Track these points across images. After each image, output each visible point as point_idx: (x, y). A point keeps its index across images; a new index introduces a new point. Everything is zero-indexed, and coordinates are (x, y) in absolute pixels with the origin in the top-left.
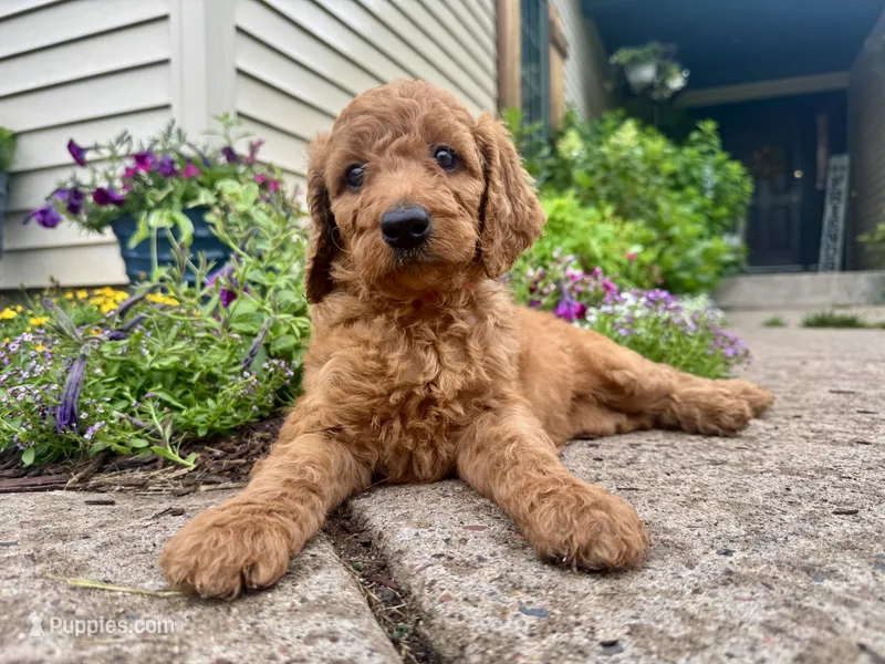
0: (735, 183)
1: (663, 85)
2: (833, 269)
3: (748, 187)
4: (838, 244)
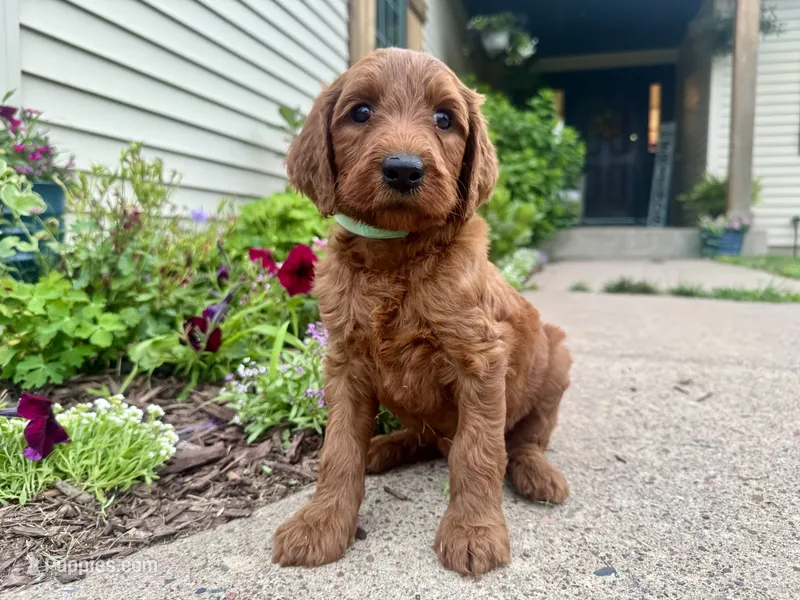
0: (569, 147)
1: (515, 52)
2: (658, 222)
3: (582, 150)
4: (664, 201)
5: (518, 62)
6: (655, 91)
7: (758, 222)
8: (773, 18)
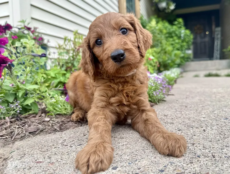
0: (188, 36)
1: (168, 8)
2: (217, 59)
3: (192, 37)
4: (219, 52)
5: (170, 11)
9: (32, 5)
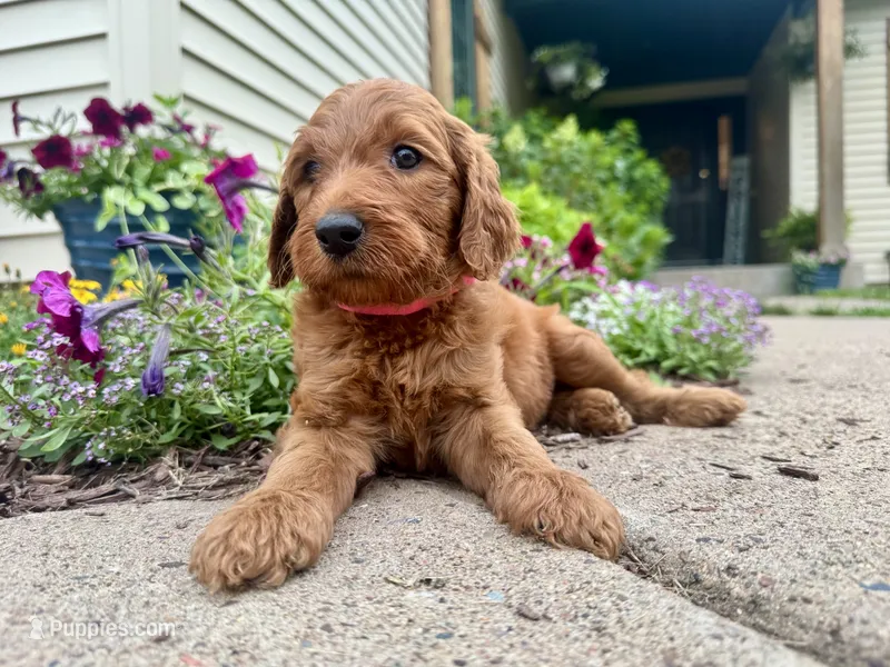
0: (652, 181)
1: (582, 84)
2: (735, 263)
3: (665, 184)
4: (741, 240)
5: (585, 94)
6: (724, 125)
7: (855, 258)
8: (854, 42)
9: (186, 52)
